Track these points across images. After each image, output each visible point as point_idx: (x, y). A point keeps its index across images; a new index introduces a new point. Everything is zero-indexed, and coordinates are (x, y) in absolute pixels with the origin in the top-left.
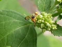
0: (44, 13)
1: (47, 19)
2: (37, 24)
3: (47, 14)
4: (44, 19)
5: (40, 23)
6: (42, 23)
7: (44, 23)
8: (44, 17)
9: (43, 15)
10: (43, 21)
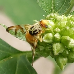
0: (56, 15)
1: (68, 28)
2: (41, 48)
3: (66, 17)
4: (59, 30)
5: (50, 41)
6: (55, 40)
7: (61, 40)
8: (59, 24)
9: (55, 21)
10: (57, 36)
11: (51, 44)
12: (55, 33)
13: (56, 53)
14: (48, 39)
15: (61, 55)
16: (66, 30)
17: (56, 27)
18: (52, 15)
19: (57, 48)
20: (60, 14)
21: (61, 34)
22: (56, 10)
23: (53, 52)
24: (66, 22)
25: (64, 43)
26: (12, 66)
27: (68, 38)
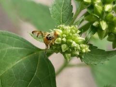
0: (63, 26)
1: (71, 34)
2: (54, 47)
3: (70, 27)
4: (65, 36)
5: (60, 43)
6: (63, 42)
7: (66, 42)
8: (65, 32)
9: (63, 30)
10: (64, 39)
11: (60, 45)
12: (63, 37)
13: (63, 51)
14: (58, 41)
15: (67, 52)
16: (70, 35)
17: (63, 34)
18: (61, 26)
19: (64, 47)
20: (66, 25)
21: (67, 38)
22: (63, 22)
23: (61, 50)
24: (70, 31)
25: (69, 44)
26: (36, 59)
27: (71, 41)
